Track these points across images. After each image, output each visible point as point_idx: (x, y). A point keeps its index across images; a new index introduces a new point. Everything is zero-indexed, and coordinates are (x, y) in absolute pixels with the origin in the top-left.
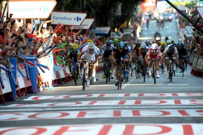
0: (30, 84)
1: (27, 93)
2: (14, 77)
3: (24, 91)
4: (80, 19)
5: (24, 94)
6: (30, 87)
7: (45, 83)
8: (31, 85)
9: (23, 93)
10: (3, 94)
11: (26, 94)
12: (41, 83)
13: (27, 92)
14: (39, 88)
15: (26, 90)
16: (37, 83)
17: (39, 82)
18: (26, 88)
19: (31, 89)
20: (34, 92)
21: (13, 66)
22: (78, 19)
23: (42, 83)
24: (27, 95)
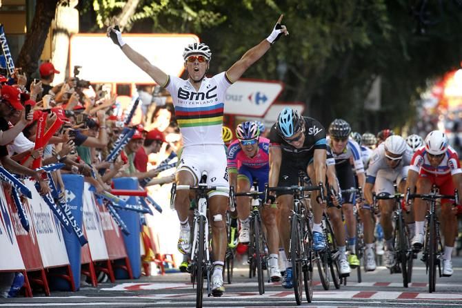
0: (121, 252)
1: (113, 277)
2: (73, 218)
3: (106, 270)
4: (265, 99)
5: (106, 277)
6: (123, 261)
7: (165, 256)
8: (124, 255)
9: (102, 274)
10: (46, 269)
11: (109, 278)
12: (152, 254)
13: (112, 272)
14: (146, 266)
15: (110, 267)
16: (142, 252)
17: (147, 251)
18: (111, 261)
19: (125, 267)
20: (132, 275)
21: (72, 196)
22: (259, 98)
23: (157, 256)
24: (112, 282)
